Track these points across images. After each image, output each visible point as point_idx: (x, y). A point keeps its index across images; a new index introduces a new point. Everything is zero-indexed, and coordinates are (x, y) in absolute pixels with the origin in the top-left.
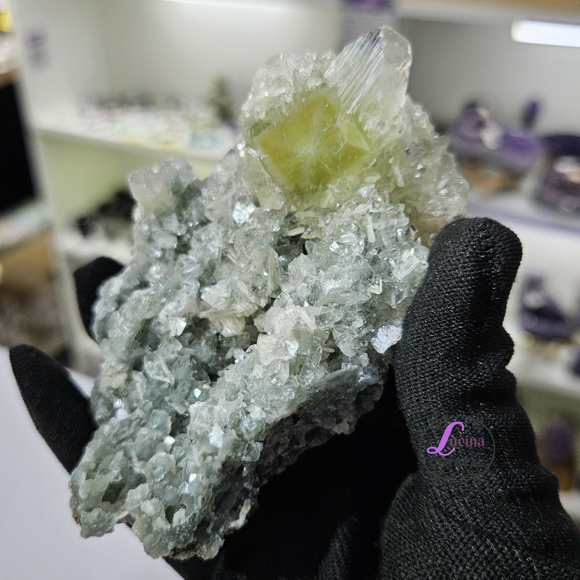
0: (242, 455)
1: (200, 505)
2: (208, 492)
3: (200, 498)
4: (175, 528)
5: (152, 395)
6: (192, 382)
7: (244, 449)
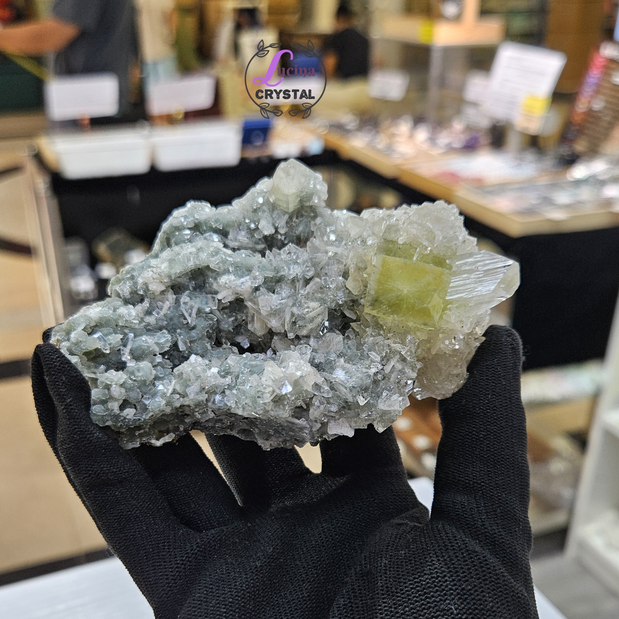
0: (198, 411)
1: (147, 418)
2: (159, 414)
3: (151, 414)
4: (121, 416)
5: (171, 319)
6: (203, 335)
7: (202, 409)
